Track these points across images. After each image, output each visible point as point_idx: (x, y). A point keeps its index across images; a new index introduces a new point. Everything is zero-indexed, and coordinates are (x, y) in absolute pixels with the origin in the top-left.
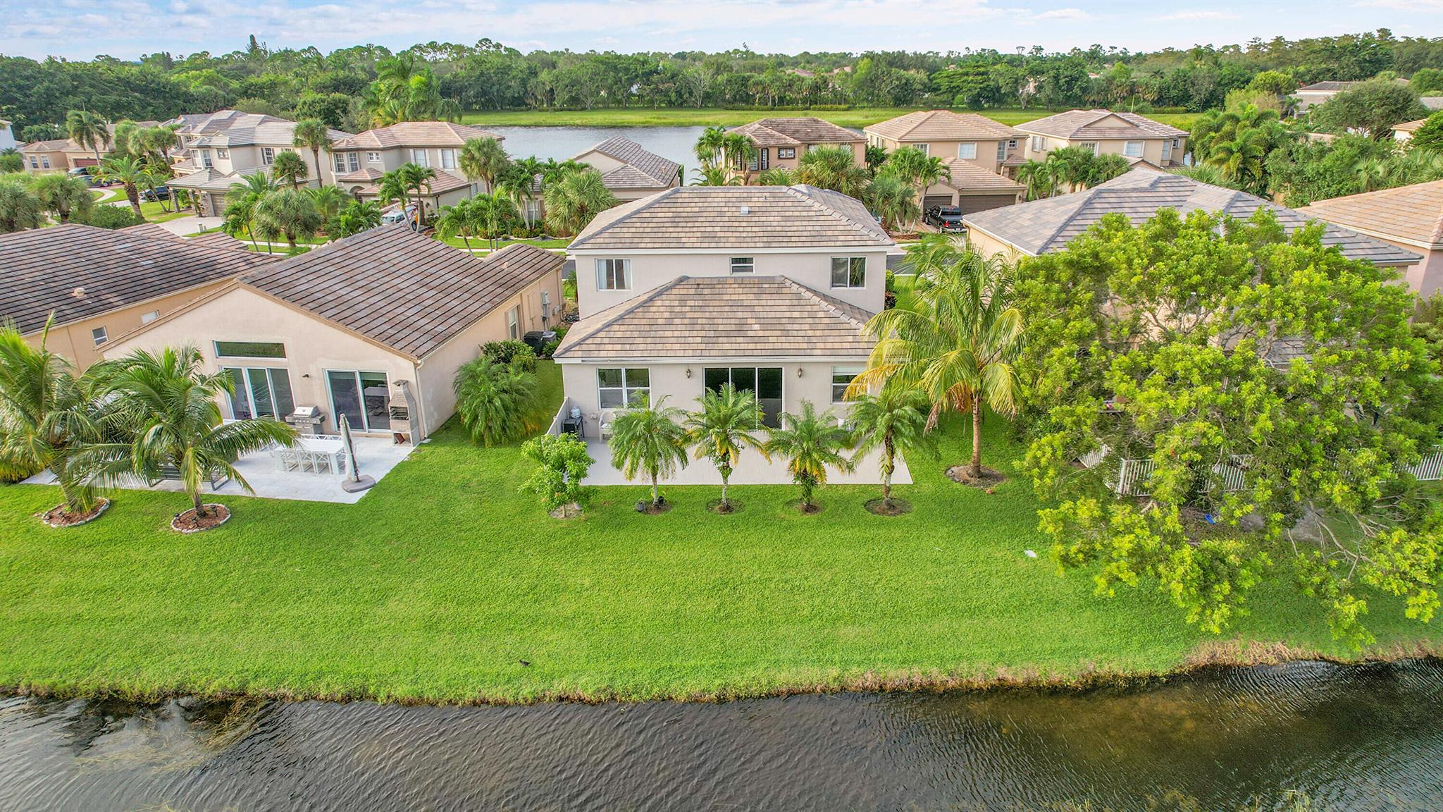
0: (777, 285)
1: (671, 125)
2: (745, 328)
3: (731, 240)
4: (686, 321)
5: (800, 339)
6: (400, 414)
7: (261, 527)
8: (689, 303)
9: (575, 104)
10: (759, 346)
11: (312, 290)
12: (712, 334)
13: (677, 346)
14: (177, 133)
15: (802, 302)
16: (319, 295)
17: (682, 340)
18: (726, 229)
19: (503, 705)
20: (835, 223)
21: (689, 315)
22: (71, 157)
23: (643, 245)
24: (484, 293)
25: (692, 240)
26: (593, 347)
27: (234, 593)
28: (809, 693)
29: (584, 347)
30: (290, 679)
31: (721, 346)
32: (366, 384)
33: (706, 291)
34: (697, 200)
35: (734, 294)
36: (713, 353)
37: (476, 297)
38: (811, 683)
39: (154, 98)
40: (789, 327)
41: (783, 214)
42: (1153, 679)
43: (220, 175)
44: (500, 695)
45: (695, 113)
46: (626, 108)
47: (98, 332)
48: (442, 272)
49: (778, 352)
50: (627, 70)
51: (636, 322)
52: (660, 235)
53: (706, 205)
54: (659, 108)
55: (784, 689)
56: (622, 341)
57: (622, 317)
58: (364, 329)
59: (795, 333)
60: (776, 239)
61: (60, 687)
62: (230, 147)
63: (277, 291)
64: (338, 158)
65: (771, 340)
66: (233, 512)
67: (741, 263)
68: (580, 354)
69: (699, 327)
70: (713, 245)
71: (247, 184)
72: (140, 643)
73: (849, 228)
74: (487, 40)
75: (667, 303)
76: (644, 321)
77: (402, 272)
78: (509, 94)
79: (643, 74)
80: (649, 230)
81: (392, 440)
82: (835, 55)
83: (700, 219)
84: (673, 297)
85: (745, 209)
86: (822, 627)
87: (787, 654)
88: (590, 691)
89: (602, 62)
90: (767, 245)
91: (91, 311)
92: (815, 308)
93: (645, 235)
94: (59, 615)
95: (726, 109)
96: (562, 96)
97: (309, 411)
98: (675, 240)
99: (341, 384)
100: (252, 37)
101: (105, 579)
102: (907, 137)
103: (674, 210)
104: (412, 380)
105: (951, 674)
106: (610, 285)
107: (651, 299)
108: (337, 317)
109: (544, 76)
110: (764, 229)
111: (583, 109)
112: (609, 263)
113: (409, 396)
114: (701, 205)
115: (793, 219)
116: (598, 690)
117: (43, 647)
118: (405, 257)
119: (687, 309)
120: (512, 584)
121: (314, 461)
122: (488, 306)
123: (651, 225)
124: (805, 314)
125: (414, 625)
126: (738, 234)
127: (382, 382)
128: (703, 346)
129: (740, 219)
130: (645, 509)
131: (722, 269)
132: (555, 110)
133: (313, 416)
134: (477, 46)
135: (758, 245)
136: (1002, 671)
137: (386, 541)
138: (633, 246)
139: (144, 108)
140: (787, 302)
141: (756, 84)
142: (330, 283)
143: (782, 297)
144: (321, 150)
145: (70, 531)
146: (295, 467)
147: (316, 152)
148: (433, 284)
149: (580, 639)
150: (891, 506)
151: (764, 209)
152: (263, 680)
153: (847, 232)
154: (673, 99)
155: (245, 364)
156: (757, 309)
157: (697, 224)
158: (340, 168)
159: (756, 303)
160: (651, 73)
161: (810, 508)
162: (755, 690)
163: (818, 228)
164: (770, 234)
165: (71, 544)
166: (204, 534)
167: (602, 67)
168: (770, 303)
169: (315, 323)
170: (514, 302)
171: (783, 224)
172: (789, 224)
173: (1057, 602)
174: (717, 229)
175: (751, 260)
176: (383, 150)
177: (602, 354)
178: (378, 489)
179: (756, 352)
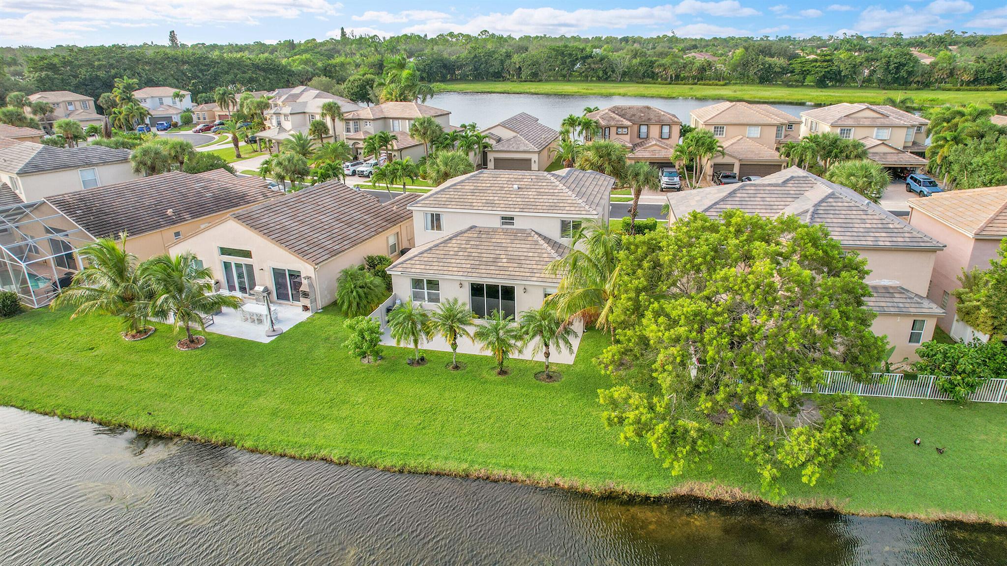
0: (525, 234)
1: (594, 94)
2: (498, 260)
3: (502, 206)
4: (466, 254)
5: (527, 270)
6: (306, 295)
7: (217, 351)
8: (472, 243)
9: (535, 77)
10: (502, 272)
11: (269, 222)
12: (477, 263)
13: (455, 269)
14: (270, 102)
15: (537, 247)
16: (272, 225)
17: (459, 265)
18: (501, 199)
19: (293, 457)
20: (567, 198)
21: (469, 250)
22: (217, 114)
23: (450, 206)
24: (373, 225)
25: (479, 204)
26: (409, 266)
27: (191, 385)
28: (448, 475)
29: (404, 265)
30: (201, 431)
31: (480, 271)
32: (291, 275)
33: (483, 236)
34: (491, 179)
35: (500, 239)
36: (474, 275)
37: (367, 228)
38: (450, 471)
39: (271, 74)
40: (523, 262)
41: (539, 190)
42: (647, 498)
43: (285, 130)
44: (293, 453)
45: (615, 85)
46: (569, 81)
47: (177, 234)
48: (352, 212)
49: (511, 277)
50: (570, 55)
51: (438, 252)
52: (462, 200)
53: (495, 182)
54: (592, 81)
55: (435, 471)
56: (426, 263)
57: (430, 249)
58: (291, 246)
59: (525, 266)
60: (528, 207)
61: (104, 420)
62: (291, 114)
63: (249, 222)
64: (347, 124)
65: (510, 269)
66: (207, 341)
67: (508, 220)
68: (400, 269)
69: (471, 258)
70: (490, 208)
71: (294, 140)
72: (143, 404)
73: (574, 202)
74: (486, 31)
75: (459, 242)
76: (442, 252)
77: (327, 211)
78: (491, 70)
79: (581, 58)
80: (456, 197)
81: (301, 309)
82: (740, 39)
83: (488, 192)
84: (463, 238)
85: (516, 187)
86: (470, 441)
87: (444, 453)
88: (336, 457)
89: (554, 49)
90: (521, 210)
91: (174, 222)
92: (544, 251)
93: (453, 200)
94: (114, 385)
95: (638, 83)
96: (526, 72)
97: (262, 288)
98: (469, 204)
99: (278, 274)
100: (342, 29)
101: (138, 370)
102: (710, 122)
103: (475, 184)
104: (313, 276)
105: (528, 477)
106: (433, 228)
107: (450, 239)
108: (277, 239)
109: (516, 58)
110: (523, 200)
111: (540, 81)
112: (432, 215)
113: (311, 285)
114: (492, 182)
115: (543, 194)
116: (341, 458)
117: (103, 400)
118: (333, 202)
119: (469, 246)
120: (322, 396)
121: (255, 317)
122: (373, 234)
123: (459, 193)
124: (536, 255)
125: (267, 411)
126: (506, 202)
127: (298, 276)
128: (470, 270)
129: (512, 193)
130: (412, 363)
131: (497, 223)
132: (521, 81)
133: (263, 292)
134: (479, 35)
135: (516, 210)
136: (557, 480)
137: (273, 365)
138: (445, 206)
139: (265, 80)
140: (528, 246)
141: (660, 66)
142: (281, 218)
143: (527, 242)
144: (337, 119)
145: (133, 343)
146: (247, 320)
147: (334, 120)
148: (343, 220)
149: (343, 430)
150: (550, 377)
151: (528, 187)
152: (189, 430)
153: (572, 205)
154: (601, 75)
155: (233, 260)
156: (509, 249)
157: (485, 195)
158: (348, 130)
159: (510, 245)
160: (587, 57)
161: (503, 372)
162: (419, 469)
163: (555, 201)
164: (526, 203)
165: (131, 350)
166: (190, 352)
167: (554, 53)
168: (518, 246)
169: (266, 241)
170: (396, 229)
171: (536, 197)
172: (540, 197)
173: (611, 446)
174: (496, 198)
175: (512, 219)
176: (373, 120)
177: (413, 270)
178: (282, 336)
179: (498, 276)
